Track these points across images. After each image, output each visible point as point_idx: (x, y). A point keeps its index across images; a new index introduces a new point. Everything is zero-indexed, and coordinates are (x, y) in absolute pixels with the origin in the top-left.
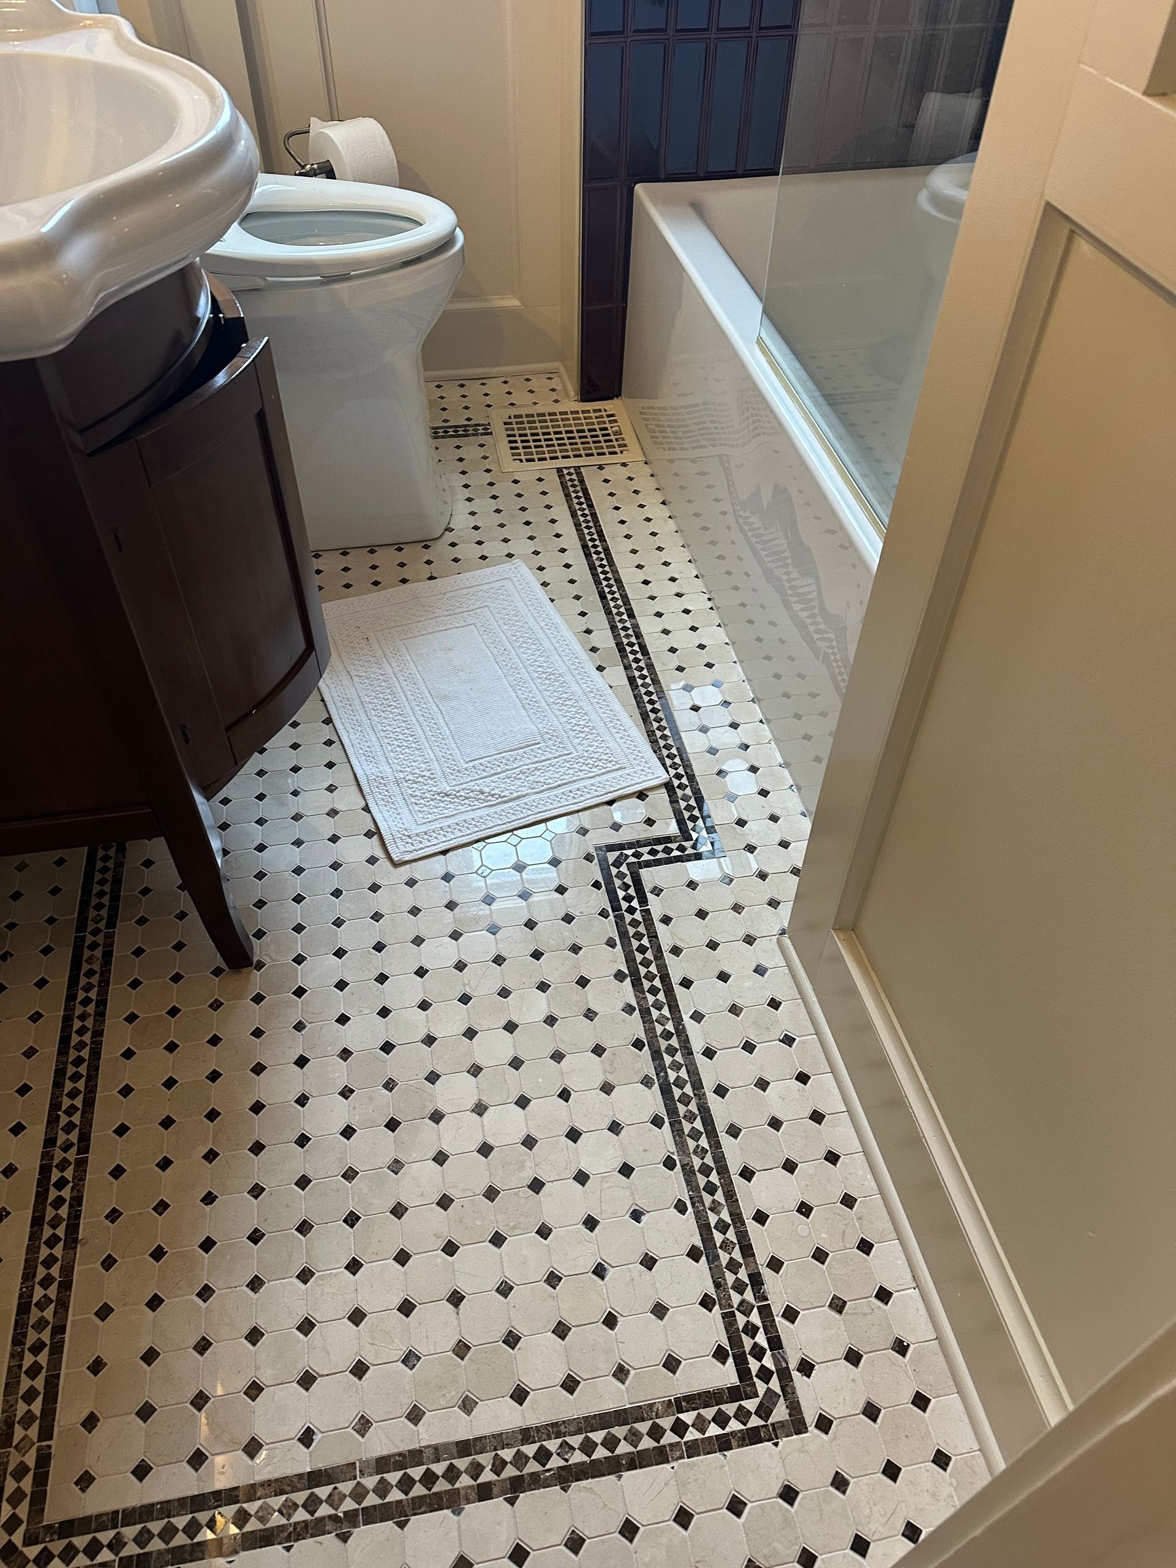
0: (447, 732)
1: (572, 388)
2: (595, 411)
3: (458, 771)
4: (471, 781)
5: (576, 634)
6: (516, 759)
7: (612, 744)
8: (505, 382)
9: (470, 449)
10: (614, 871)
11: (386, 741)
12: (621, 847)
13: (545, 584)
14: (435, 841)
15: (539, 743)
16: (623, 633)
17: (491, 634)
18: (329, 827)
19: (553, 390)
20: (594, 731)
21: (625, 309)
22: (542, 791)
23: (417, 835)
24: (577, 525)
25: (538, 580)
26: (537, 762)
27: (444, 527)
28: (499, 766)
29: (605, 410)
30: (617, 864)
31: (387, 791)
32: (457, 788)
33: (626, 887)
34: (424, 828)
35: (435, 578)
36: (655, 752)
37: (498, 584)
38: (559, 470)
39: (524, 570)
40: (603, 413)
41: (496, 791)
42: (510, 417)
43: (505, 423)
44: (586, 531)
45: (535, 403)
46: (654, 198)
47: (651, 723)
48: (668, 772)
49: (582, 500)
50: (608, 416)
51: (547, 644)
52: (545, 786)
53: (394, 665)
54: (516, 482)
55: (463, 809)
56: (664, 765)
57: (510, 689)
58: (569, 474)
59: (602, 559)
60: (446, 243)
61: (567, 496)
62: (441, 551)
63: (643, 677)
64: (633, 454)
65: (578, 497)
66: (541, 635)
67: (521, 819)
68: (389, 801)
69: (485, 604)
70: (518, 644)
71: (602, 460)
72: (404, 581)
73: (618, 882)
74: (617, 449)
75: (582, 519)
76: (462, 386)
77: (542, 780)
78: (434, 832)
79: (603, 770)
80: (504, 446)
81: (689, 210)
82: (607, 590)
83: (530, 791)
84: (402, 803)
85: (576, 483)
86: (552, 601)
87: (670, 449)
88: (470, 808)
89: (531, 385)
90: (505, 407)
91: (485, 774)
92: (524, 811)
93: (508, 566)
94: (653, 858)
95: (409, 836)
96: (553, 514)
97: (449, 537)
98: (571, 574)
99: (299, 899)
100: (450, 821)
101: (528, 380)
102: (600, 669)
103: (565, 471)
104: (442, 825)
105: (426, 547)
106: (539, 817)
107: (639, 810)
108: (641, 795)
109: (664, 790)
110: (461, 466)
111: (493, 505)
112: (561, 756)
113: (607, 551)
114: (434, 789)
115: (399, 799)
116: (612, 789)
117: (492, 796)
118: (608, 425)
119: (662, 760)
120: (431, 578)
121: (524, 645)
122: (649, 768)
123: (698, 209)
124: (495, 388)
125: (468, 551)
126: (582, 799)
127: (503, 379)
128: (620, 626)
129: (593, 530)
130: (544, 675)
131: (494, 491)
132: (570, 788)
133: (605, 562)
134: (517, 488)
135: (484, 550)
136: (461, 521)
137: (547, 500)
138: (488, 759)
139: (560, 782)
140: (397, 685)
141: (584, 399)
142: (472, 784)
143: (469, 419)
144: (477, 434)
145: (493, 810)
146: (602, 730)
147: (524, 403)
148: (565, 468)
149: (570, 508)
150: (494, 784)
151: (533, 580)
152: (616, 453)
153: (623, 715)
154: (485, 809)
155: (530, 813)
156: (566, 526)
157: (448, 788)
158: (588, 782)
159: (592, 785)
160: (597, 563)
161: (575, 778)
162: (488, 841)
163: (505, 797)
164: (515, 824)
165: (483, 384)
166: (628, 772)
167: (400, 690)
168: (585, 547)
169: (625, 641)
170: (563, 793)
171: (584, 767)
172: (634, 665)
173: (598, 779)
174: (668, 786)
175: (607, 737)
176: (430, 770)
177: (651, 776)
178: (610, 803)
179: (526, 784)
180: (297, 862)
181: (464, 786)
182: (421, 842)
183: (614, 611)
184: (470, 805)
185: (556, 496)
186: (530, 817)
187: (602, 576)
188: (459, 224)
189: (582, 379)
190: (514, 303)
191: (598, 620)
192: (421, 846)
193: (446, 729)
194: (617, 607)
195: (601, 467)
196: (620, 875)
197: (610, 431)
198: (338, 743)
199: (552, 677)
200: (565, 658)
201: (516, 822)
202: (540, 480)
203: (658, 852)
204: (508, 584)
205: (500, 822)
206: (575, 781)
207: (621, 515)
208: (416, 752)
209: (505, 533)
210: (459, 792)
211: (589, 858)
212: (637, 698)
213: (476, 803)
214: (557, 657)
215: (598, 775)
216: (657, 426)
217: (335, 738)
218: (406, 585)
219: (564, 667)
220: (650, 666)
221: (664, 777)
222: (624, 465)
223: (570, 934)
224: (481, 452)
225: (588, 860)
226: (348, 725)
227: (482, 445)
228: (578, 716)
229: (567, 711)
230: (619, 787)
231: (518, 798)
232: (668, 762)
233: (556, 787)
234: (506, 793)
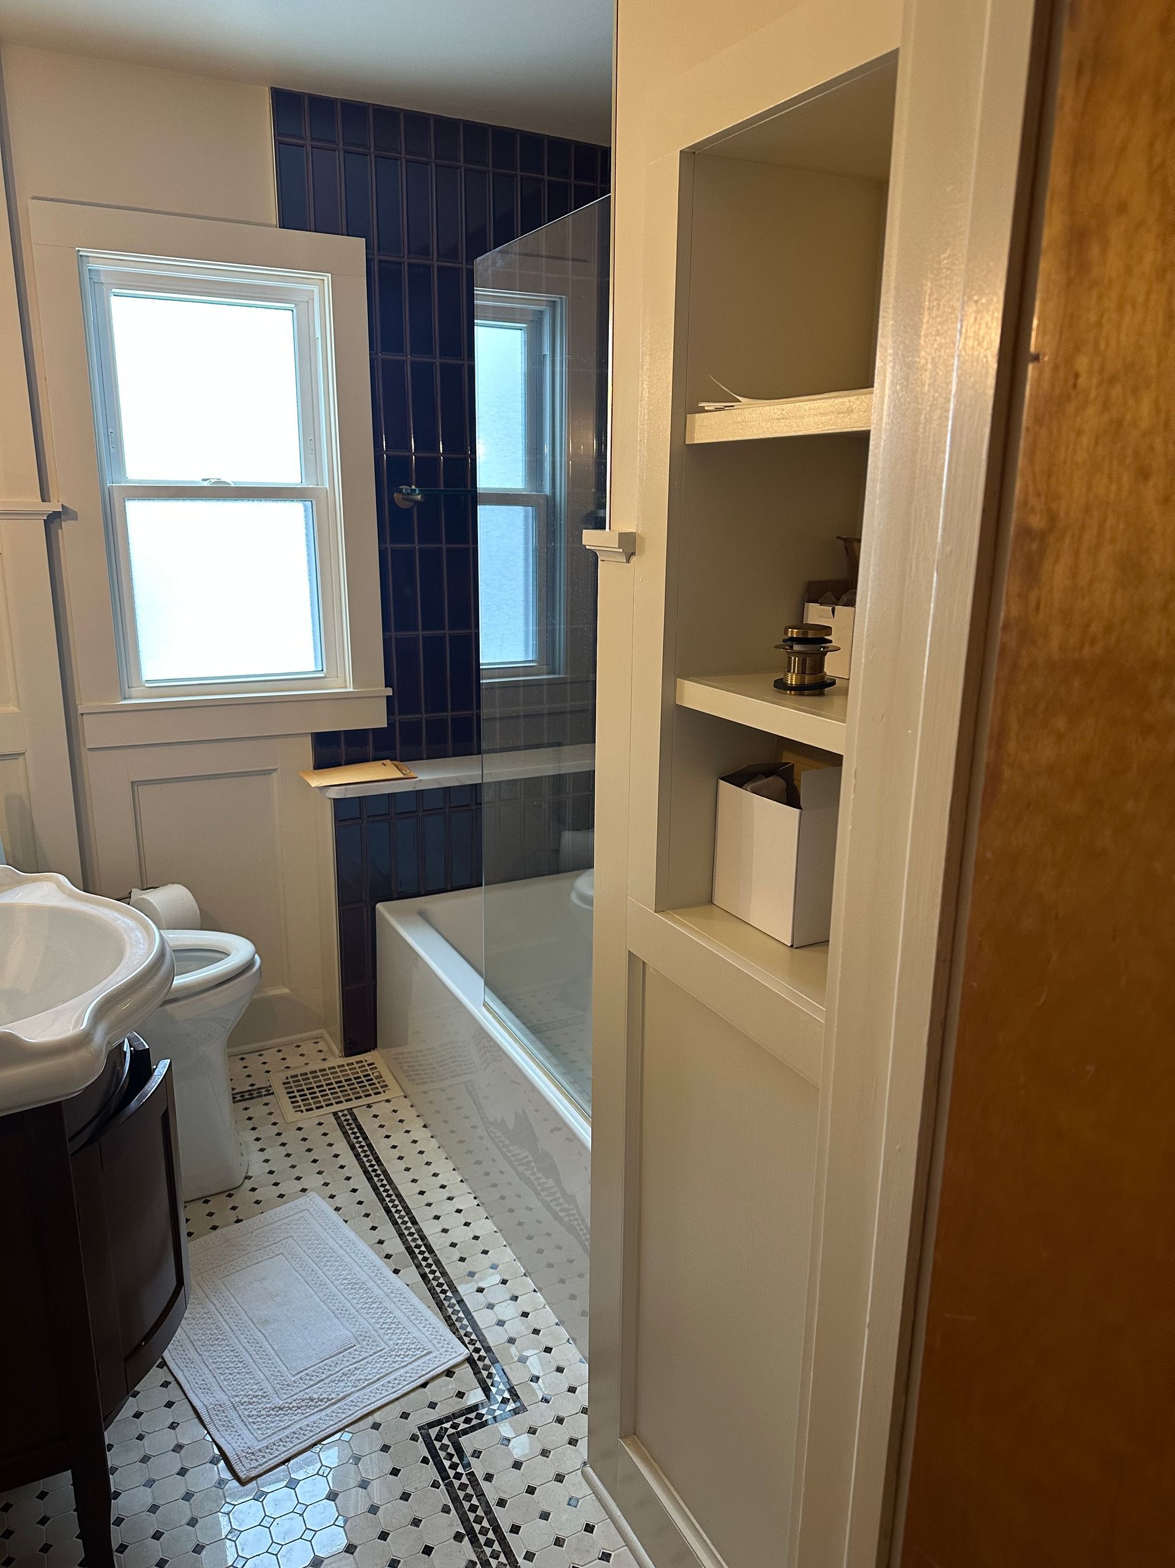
0: (273, 1352)
1: (337, 1048)
2: (357, 1063)
3: (288, 1385)
4: (300, 1391)
5: (371, 1246)
6: (337, 1363)
7: (417, 1334)
8: (279, 1051)
9: (257, 1109)
10: (437, 1444)
11: (219, 1371)
12: (439, 1422)
13: (337, 1209)
14: (277, 1453)
15: (355, 1346)
16: (410, 1238)
17: (297, 1260)
18: (175, 1462)
19: (320, 1051)
20: (400, 1326)
21: (375, 985)
22: (364, 1388)
23: (260, 1450)
24: (357, 1156)
25: (331, 1206)
26: (356, 1363)
27: (243, 1176)
28: (323, 1373)
29: (366, 1061)
30: (439, 1438)
31: (226, 1416)
32: (289, 1401)
33: (450, 1456)
34: (265, 1443)
35: (242, 1220)
36: (454, 1333)
37: (298, 1216)
38: (335, 1114)
39: (318, 1200)
40: (365, 1063)
41: (324, 1396)
42: (287, 1078)
43: (284, 1084)
44: (365, 1159)
45: (307, 1064)
46: (390, 911)
47: (446, 1309)
48: (467, 1348)
49: (358, 1135)
50: (369, 1065)
51: (347, 1259)
52: (366, 1383)
53: (216, 1302)
54: (300, 1129)
55: (297, 1418)
56: (463, 1343)
57: (322, 1304)
58: (344, 1115)
59: (382, 1180)
60: (250, 964)
61: (345, 1133)
62: (243, 1197)
63: (433, 1272)
64: (394, 1092)
65: (354, 1133)
66: (342, 1252)
67: (350, 1416)
68: (229, 1425)
69: (289, 1235)
70: (323, 1264)
71: (369, 1100)
72: (214, 1228)
73: (442, 1454)
74: (380, 1090)
75: (360, 1150)
76: (242, 1059)
77: (363, 1377)
78: (274, 1444)
79: (414, 1358)
80: (286, 1101)
81: (419, 918)
82: (390, 1205)
83: (353, 1389)
84: (241, 1425)
85: (351, 1121)
86: (346, 1222)
87: (423, 1083)
88: (303, 1416)
89: (301, 1050)
90: (282, 1071)
91: (312, 1383)
92: (351, 1408)
93: (302, 1201)
94: (468, 1426)
95: (252, 1453)
96: (335, 1150)
97: (249, 1184)
98: (358, 1197)
99: (157, 1536)
100: (287, 1432)
101: (298, 1046)
102: (396, 1272)
103: (340, 1114)
104: (280, 1436)
105: (230, 1195)
106: (365, 1411)
107: (451, 1385)
108: (449, 1373)
109: (467, 1365)
110: (251, 1124)
111: (283, 1151)
112: (375, 1353)
113: (385, 1172)
114: (268, 1406)
115: (238, 1421)
116: (424, 1373)
117: (321, 1401)
118: (370, 1072)
119: (461, 1339)
120: (238, 1221)
121: (328, 1263)
122: (452, 1348)
123: (424, 916)
124: (271, 1056)
125: (267, 1192)
126: (400, 1386)
127: (277, 1049)
128: (406, 1233)
129: (371, 1157)
130: (350, 1286)
131: (282, 1139)
132: (388, 1380)
133: (385, 1182)
134: (302, 1134)
135: (281, 1189)
136: (257, 1169)
137: (328, 1139)
138: (313, 1368)
139: (378, 1376)
140: (221, 1320)
141: (347, 1056)
142: (301, 1394)
143: (252, 1085)
144: (261, 1096)
145: (324, 1413)
146: (407, 1324)
147: (297, 1065)
148: (340, 1111)
149: (348, 1143)
150: (321, 1390)
151: (327, 1207)
152: (380, 1093)
153: (422, 1307)
154: (316, 1414)
155: (357, 1408)
156: (347, 1157)
157: (281, 1402)
158: (402, 1371)
159: (406, 1373)
160: (379, 1184)
161: (390, 1370)
162: (323, 1443)
163: (332, 1399)
164: (346, 1422)
165: (261, 1055)
166: (434, 1355)
167: (224, 1324)
168: (366, 1172)
169: (413, 1244)
170: (383, 1385)
171: (397, 1359)
172: (424, 1263)
173: (410, 1367)
174: (470, 1360)
175: (412, 1329)
176: (262, 1389)
177: (454, 1355)
178: (424, 1385)
179: (349, 1384)
180: (150, 1502)
181: (295, 1397)
182: (264, 1457)
183: (400, 1221)
184: (303, 1414)
185: (336, 1135)
186: (358, 1412)
187: (384, 1194)
188: (257, 952)
189: (345, 1040)
190: (283, 991)
191: (387, 1230)
192: (265, 1460)
193: (270, 1349)
194: (401, 1217)
195: (369, 1106)
196: (444, 1447)
197: (372, 1077)
198: (174, 1383)
199: (357, 1286)
200: (364, 1268)
201: (346, 1420)
202: (320, 1124)
203: (472, 1419)
204: (306, 1214)
205: (332, 1423)
206: (391, 1372)
207: (392, 1141)
208: (247, 1376)
209: (297, 1172)
210: (291, 1403)
211: (414, 1438)
212: (431, 1290)
213: (308, 1410)
214: (358, 1269)
215: (410, 1363)
216: (409, 1067)
217: (170, 1379)
218: (218, 1231)
219: (365, 1276)
220: (438, 1262)
221: (463, 1352)
222: (388, 1101)
223: (407, 1510)
224: (267, 1109)
225: (413, 1440)
226: (182, 1365)
227: (266, 1104)
228: (385, 1315)
229: (374, 1313)
230: (429, 1369)
231: (344, 1398)
232: (466, 1340)
233: (375, 1381)
234: (333, 1395)
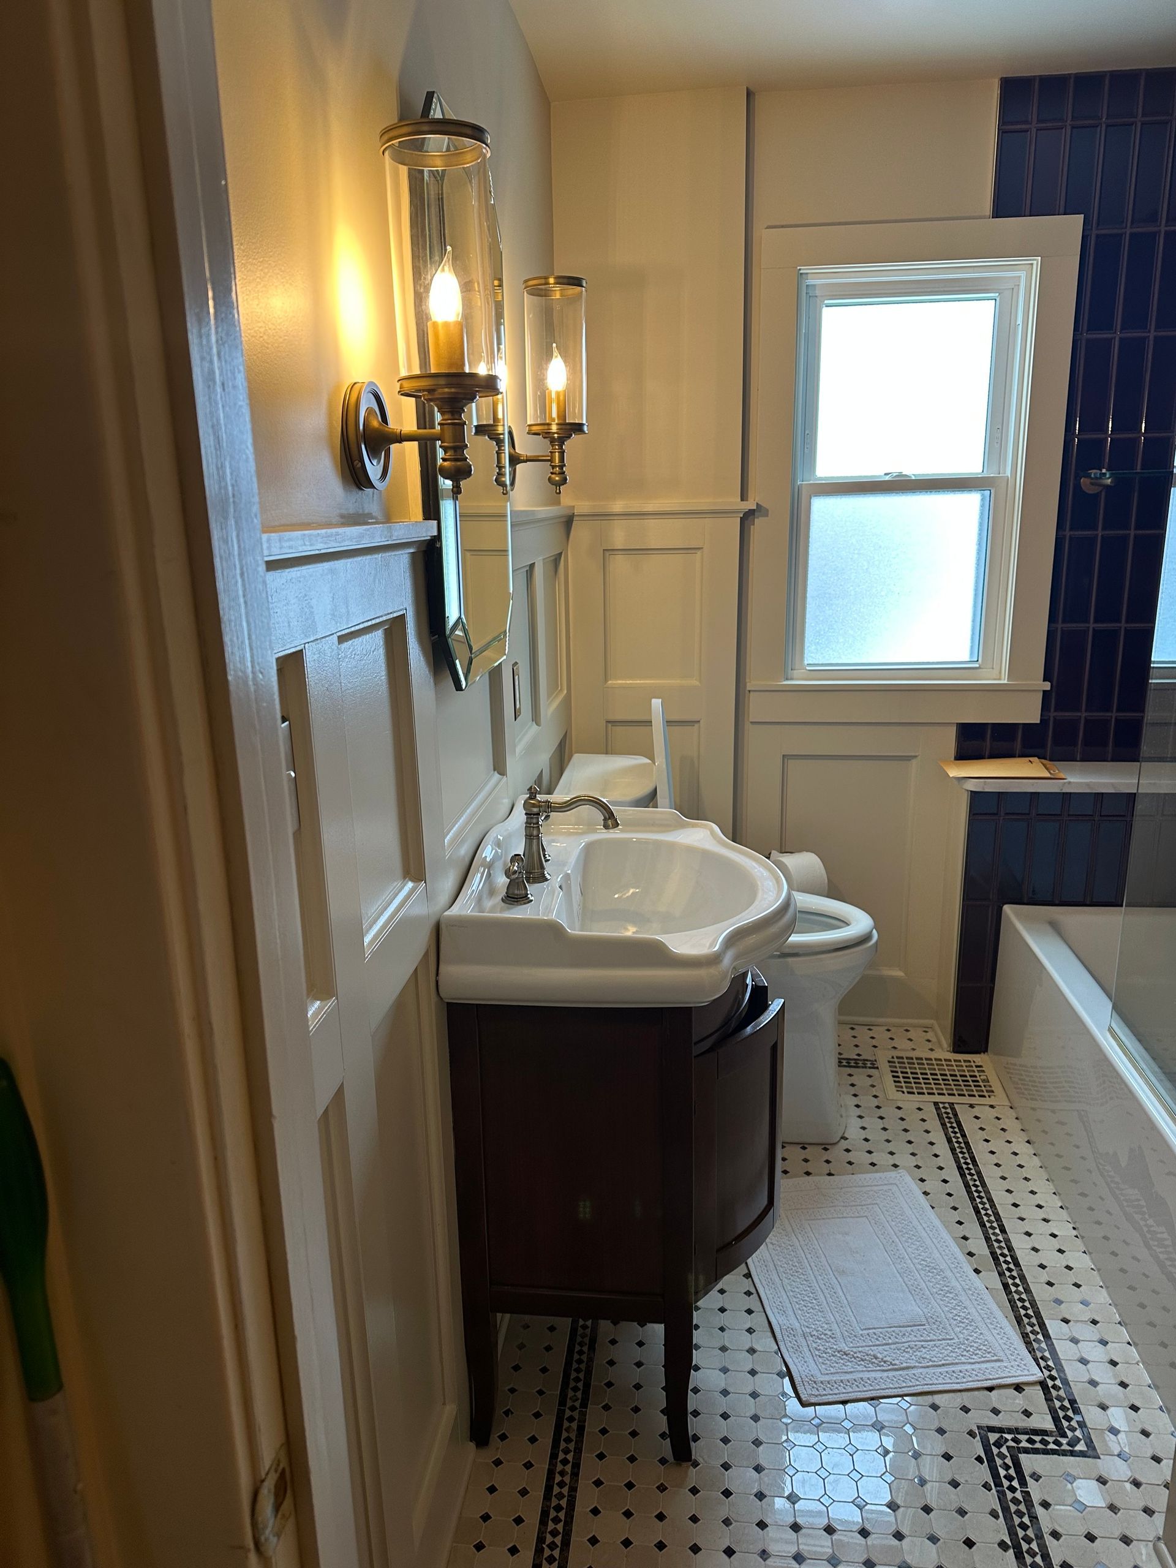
0: (845, 1301)
1: (946, 1042)
2: (965, 1061)
3: (855, 1336)
4: (866, 1346)
5: (955, 1238)
6: (904, 1335)
7: (990, 1338)
8: (888, 1030)
9: (860, 1077)
10: (995, 1450)
11: (795, 1300)
12: (1000, 1430)
13: (926, 1193)
14: (836, 1391)
15: (924, 1325)
16: (996, 1245)
17: (881, 1227)
18: (748, 1362)
19: (929, 1041)
20: (973, 1323)
21: (992, 990)
22: (928, 1367)
23: (822, 1382)
24: (953, 1150)
25: (920, 1189)
26: (923, 1341)
27: (840, 1135)
28: (890, 1338)
29: (974, 1062)
30: (999, 1445)
31: (796, 1341)
32: (854, 1350)
33: (1007, 1468)
34: (827, 1378)
35: (833, 1175)
36: (1030, 1352)
37: (885, 1188)
38: (936, 1104)
39: (908, 1179)
40: (972, 1064)
41: (888, 1359)
42: (893, 1058)
43: (889, 1062)
44: (960, 1155)
45: (914, 1049)
46: (1017, 915)
47: (1025, 1326)
48: (1042, 1372)
49: (957, 1130)
50: (977, 1066)
51: (928, 1242)
52: (931, 1363)
53: (800, 1239)
54: (899, 1108)
55: (860, 1368)
56: (1038, 1365)
57: (898, 1275)
58: (944, 1108)
59: (975, 1180)
60: (867, 938)
61: (943, 1125)
62: (837, 1154)
63: (1017, 1285)
64: (1000, 1098)
65: (952, 1127)
66: (924, 1234)
67: (910, 1386)
68: (797, 1349)
69: (875, 1202)
70: (904, 1239)
71: (973, 1101)
72: (808, 1174)
73: (999, 1462)
74: (986, 1094)
75: (956, 1145)
76: (852, 1029)
77: (928, 1357)
78: (836, 1383)
79: (983, 1359)
80: (889, 1079)
81: (1048, 928)
82: (980, 1206)
83: (917, 1364)
84: (808, 1354)
85: (951, 1115)
86: (933, 1208)
87: (1032, 1099)
88: (865, 1369)
89: (910, 1035)
90: (889, 1049)
91: (878, 1343)
92: (913, 1380)
93: (893, 1174)
94: (1030, 1446)
95: (815, 1382)
96: (931, 1137)
97: (844, 1144)
98: (948, 1188)
99: (725, 1416)
100: (848, 1377)
101: (907, 1031)
102: (977, 1271)
103: (941, 1106)
104: (842, 1378)
105: (826, 1149)
106: (926, 1389)
107: (1019, 1401)
108: (1018, 1388)
109: (1039, 1388)
110: (853, 1090)
111: (881, 1124)
112: (944, 1339)
113: (979, 1173)
114: (835, 1347)
115: (806, 1349)
116: (991, 1377)
117: (885, 1362)
118: (977, 1074)
119: (1036, 1360)
120: (830, 1174)
121: (910, 1241)
122: (1025, 1365)
123: (1055, 927)
124: (880, 1033)
125: (860, 1156)
126: (965, 1380)
127: (886, 1028)
128: (993, 1238)
129: (967, 1155)
130: (927, 1269)
131: (881, 1112)
132: (953, 1369)
133: (978, 1183)
134: (900, 1113)
135: (874, 1158)
136: (854, 1133)
137: (926, 1126)
138: (880, 1330)
139: (943, 1362)
140: (803, 1255)
141: (955, 1051)
142: (867, 1349)
143: (859, 1055)
144: (866, 1067)
145: (885, 1374)
146: (981, 1324)
147: (904, 1047)
148: (941, 1103)
149: (946, 1135)
150: (885, 1353)
151: (916, 1189)
152: (984, 1096)
153: (999, 1314)
154: (878, 1373)
155: (918, 1383)
156: (942, 1148)
157: (847, 1349)
158: (969, 1367)
159: (973, 1370)
160: (971, 1183)
161: (957, 1361)
162: (881, 1400)
163: (895, 1365)
164: (906, 1391)
165: (870, 1030)
166: (1006, 1365)
167: (806, 1261)
168: (960, 1168)
169: (999, 1252)
170: (947, 1372)
171: (965, 1353)
172: (1007, 1274)
173: (977, 1366)
174: (1043, 1384)
175: (986, 1332)
176: (831, 1330)
177: (1026, 1372)
178: (990, 1389)
179: (913, 1357)
180: (723, 1386)
181: (860, 1349)
182: (824, 1389)
183: (988, 1225)
184: (865, 1366)
185: (934, 1124)
186: (919, 1387)
187: (976, 1194)
188: (876, 927)
189: (954, 1035)
190: (898, 973)
191: (973, 1229)
192: (824, 1392)
193: (843, 1297)
194: (989, 1221)
195: (972, 1106)
196: (1002, 1456)
197: (978, 1079)
198: (755, 1295)
199: (935, 1271)
200: (945, 1257)
201: (906, 1389)
202: (920, 1109)
203: (1035, 1442)
204: (894, 1188)
205: (891, 1386)
206: (957, 1364)
207: (991, 1146)
208: (819, 1313)
209: (891, 1147)
210: (855, 1353)
211: (971, 1434)
212: (1011, 1301)
213: (870, 1365)
214: (938, 1255)
215: (979, 1363)
216: (1020, 1079)
217: (753, 1290)
218: (810, 1178)
219: (945, 1264)
220: (1023, 1278)
221: (1036, 1374)
222: (992, 1106)
223: (954, 1498)
224: (870, 1081)
225: (971, 1435)
226: (764, 1283)
227: (870, 1076)
228: (959, 1308)
229: (948, 1302)
230: (997, 1376)
231: (907, 1368)
232: (1042, 1363)
233: (940, 1366)
234: (897, 1362)
